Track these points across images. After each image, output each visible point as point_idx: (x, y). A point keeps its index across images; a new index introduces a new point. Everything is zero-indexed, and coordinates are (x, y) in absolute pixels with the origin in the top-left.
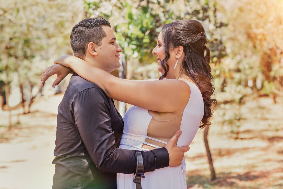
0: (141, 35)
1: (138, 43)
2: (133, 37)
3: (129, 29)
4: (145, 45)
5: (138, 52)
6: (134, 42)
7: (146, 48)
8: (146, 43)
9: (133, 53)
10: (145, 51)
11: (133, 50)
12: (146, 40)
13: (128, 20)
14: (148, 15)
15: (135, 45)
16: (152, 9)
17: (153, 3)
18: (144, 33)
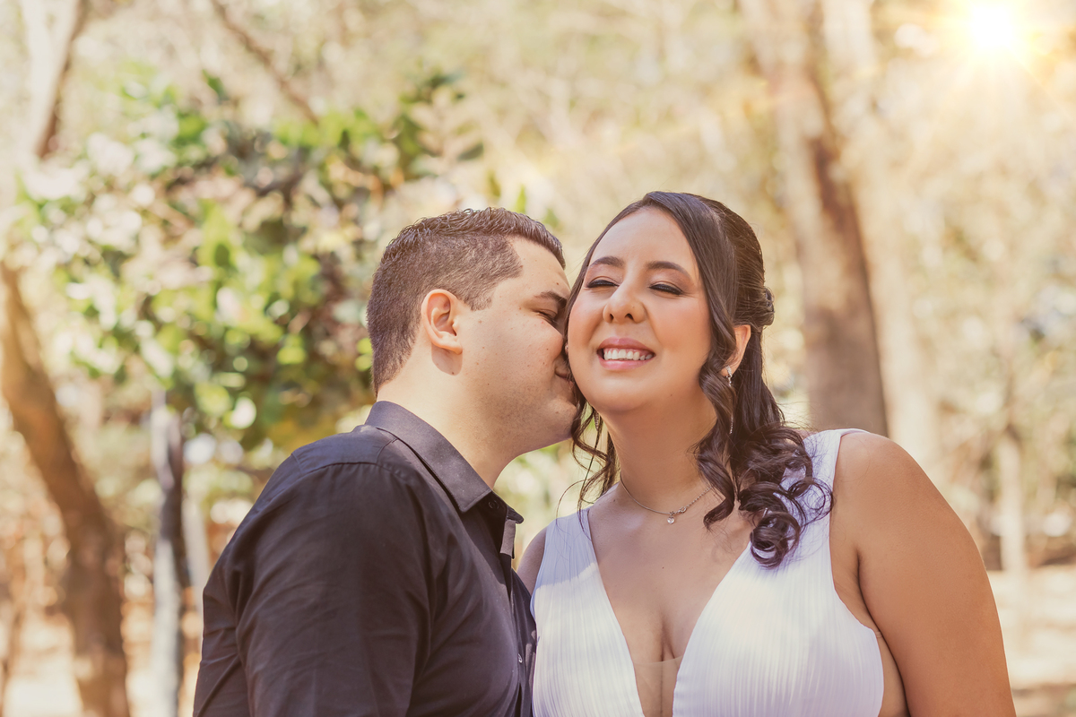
0: (269, 333)
1: (257, 367)
2: (235, 340)
3: (215, 305)
4: (287, 376)
5: (257, 402)
6: (242, 363)
7: (291, 385)
8: (289, 366)
9: (233, 408)
10: (287, 397)
11: (234, 394)
12: (292, 354)
13: (208, 272)
14: (291, 254)
15: (245, 374)
16: (302, 231)
17: (315, 204)
18: (283, 324)
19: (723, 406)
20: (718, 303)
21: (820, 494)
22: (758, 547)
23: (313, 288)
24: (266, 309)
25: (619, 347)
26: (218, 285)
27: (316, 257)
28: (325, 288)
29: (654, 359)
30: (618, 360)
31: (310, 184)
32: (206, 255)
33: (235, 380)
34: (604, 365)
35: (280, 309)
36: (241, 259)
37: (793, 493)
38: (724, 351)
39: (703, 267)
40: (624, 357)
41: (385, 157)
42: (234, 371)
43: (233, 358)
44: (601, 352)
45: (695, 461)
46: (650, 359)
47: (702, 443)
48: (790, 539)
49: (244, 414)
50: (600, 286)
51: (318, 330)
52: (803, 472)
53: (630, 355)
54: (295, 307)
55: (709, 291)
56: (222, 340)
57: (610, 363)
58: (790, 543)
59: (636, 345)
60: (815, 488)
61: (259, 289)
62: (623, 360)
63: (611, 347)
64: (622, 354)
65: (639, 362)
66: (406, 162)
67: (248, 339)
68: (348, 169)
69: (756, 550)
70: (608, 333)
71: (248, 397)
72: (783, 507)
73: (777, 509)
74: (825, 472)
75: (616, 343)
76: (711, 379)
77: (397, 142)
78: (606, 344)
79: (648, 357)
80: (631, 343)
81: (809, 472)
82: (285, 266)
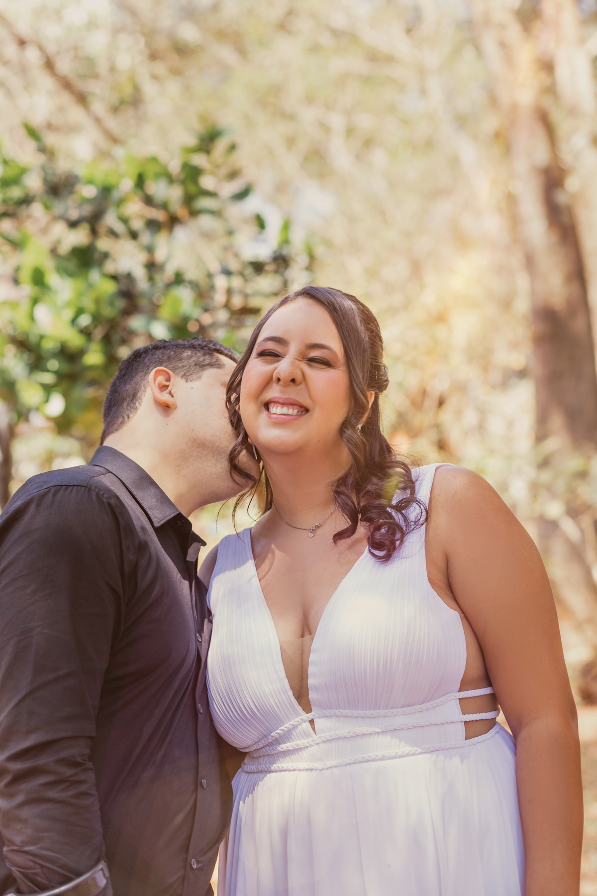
0: (75, 340)
1: (66, 368)
2: (49, 345)
3: (32, 318)
4: (90, 375)
5: (66, 395)
6: (54, 364)
7: (93, 383)
8: (92, 368)
9: (47, 400)
10: (90, 393)
11: (48, 389)
12: (94, 357)
13: (27, 289)
14: (95, 275)
15: (56, 373)
16: (106, 256)
17: (113, 234)
18: (86, 333)
19: (357, 453)
20: (357, 375)
21: (418, 510)
22: (374, 548)
23: (111, 304)
24: (74, 321)
25: (283, 404)
26: (35, 301)
27: (114, 277)
28: (121, 303)
29: (308, 414)
30: (281, 414)
31: (110, 220)
32: (26, 275)
33: (48, 378)
34: (270, 418)
35: (85, 320)
36: (53, 279)
37: (401, 507)
38: (359, 412)
39: (347, 347)
40: (286, 413)
41: (173, 194)
42: (48, 371)
43: (47, 360)
44: (267, 406)
45: (332, 493)
46: (305, 414)
47: (338, 480)
48: (397, 540)
49: (56, 405)
50: (269, 355)
51: (116, 337)
52: (408, 491)
53: (290, 411)
54: (97, 318)
55: (351, 366)
56: (38, 345)
57: (274, 416)
58: (398, 543)
59: (296, 403)
60: (415, 505)
61: (68, 304)
62: (285, 415)
63: (276, 402)
64: (285, 410)
65: (297, 417)
66: (188, 200)
67: (59, 345)
68: (144, 204)
69: (373, 551)
70: (274, 392)
71: (60, 392)
72: (391, 517)
73: (387, 518)
74: (423, 493)
75: (281, 401)
76: (349, 432)
77: (183, 182)
78: (273, 400)
79: (304, 413)
80: (292, 401)
81: (413, 492)
82: (91, 286)
